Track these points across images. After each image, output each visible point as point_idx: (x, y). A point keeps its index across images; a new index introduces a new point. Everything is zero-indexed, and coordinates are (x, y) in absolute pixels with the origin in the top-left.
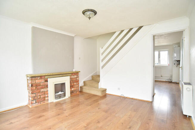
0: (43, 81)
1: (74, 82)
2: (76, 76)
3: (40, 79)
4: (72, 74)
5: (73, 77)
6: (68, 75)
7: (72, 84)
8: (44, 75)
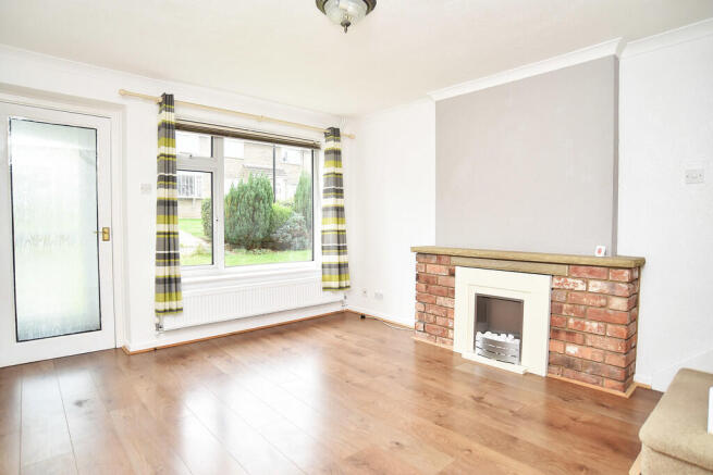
0: (443, 270)
1: (583, 316)
2: (599, 283)
3: (436, 264)
4: (575, 271)
5: (581, 287)
6: (545, 268)
7: (571, 321)
8: (449, 252)
